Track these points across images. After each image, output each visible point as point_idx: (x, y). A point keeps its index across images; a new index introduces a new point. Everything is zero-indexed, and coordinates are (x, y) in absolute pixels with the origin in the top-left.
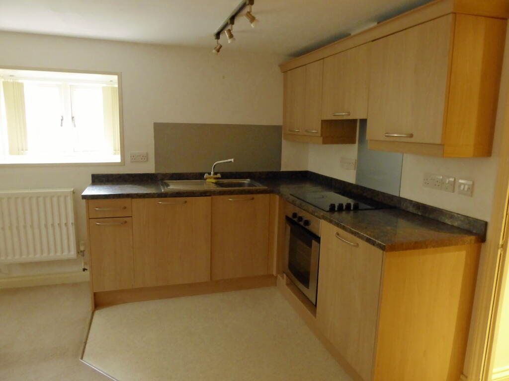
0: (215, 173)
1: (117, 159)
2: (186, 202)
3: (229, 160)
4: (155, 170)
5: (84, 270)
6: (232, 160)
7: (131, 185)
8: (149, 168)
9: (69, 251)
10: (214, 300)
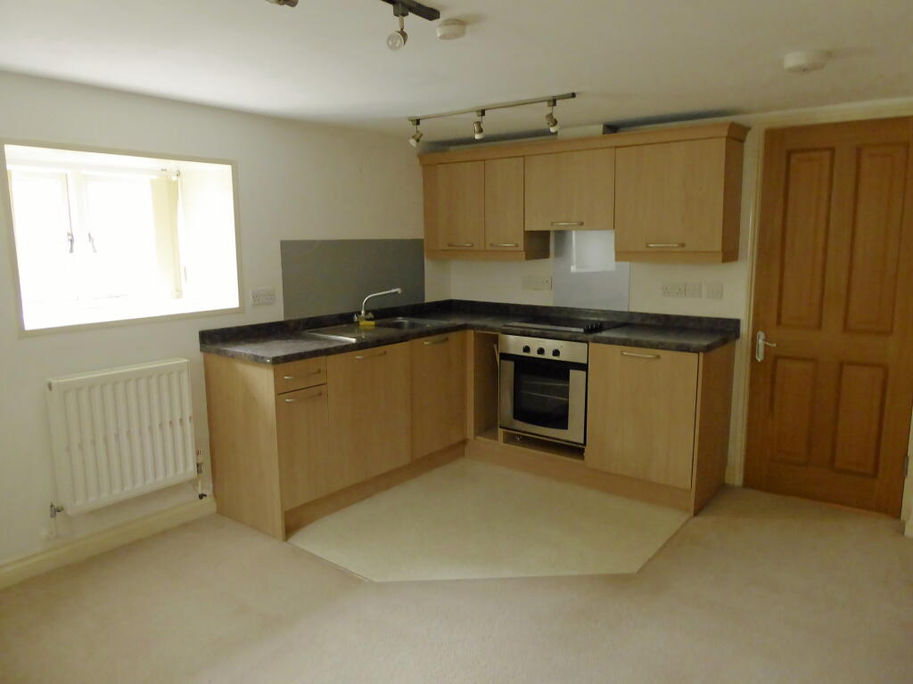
0: (367, 312)
1: (234, 303)
2: (385, 353)
3: (393, 291)
4: (285, 315)
5: (201, 496)
6: (398, 290)
7: (277, 341)
8: (275, 314)
9: (186, 466)
10: (382, 503)
